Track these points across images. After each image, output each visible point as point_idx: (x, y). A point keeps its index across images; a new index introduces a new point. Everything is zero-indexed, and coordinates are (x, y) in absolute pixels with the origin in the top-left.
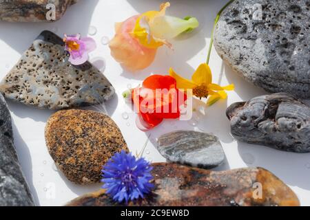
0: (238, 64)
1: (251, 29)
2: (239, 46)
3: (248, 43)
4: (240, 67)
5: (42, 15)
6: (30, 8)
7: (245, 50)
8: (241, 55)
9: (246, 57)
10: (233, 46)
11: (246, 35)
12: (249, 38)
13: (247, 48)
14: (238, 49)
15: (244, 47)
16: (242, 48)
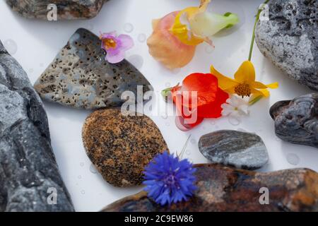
0: (282, 61)
1: (295, 25)
2: (282, 43)
3: (292, 40)
4: (284, 64)
5: (77, 12)
6: (66, 5)
7: (289, 47)
8: (285, 52)
9: (291, 54)
10: (277, 43)
11: (290, 32)
12: (293, 35)
13: (291, 45)
14: (281, 46)
15: (288, 44)
16: (285, 45)
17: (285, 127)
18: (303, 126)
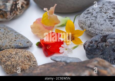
0: (89, 27)
1: (95, 14)
2: (89, 20)
8: (90, 23)
9: (93, 23)
10: (87, 20)
12: (94, 17)
13: (93, 20)
14: (89, 21)
15: (92, 19)
16: (91, 20)
17: (89, 48)
18: (97, 46)
